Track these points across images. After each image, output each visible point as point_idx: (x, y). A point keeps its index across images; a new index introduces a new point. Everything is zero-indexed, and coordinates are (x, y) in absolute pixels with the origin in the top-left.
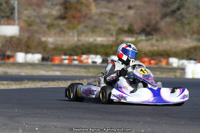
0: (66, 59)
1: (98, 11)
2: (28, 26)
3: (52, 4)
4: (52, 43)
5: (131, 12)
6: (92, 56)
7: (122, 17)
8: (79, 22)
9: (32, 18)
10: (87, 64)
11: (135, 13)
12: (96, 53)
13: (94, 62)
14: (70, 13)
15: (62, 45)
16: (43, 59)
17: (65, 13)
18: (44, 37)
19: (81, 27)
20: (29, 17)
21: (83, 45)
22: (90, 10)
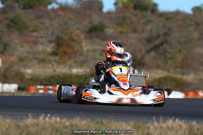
0: (41, 89)
1: (92, 48)
8: (70, 58)
14: (61, 49)
16: (19, 89)
21: (58, 76)
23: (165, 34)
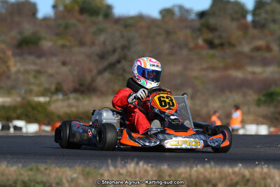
23: (124, 48)
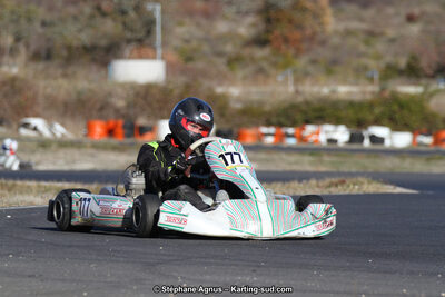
0: (269, 135)
1: (341, 27)
2: (184, 61)
3: (238, 13)
4: (238, 100)
5: (415, 29)
6: (328, 128)
7: (392, 41)
8: (298, 52)
9: (194, 44)
10: (315, 146)
11: (424, 31)
12: (337, 121)
13: (331, 141)
14: (277, 32)
15: (261, 103)
17: (268, 31)
18: (220, 84)
19: (302, 62)
20: (187, 41)
21: (307, 103)
22: (321, 24)
